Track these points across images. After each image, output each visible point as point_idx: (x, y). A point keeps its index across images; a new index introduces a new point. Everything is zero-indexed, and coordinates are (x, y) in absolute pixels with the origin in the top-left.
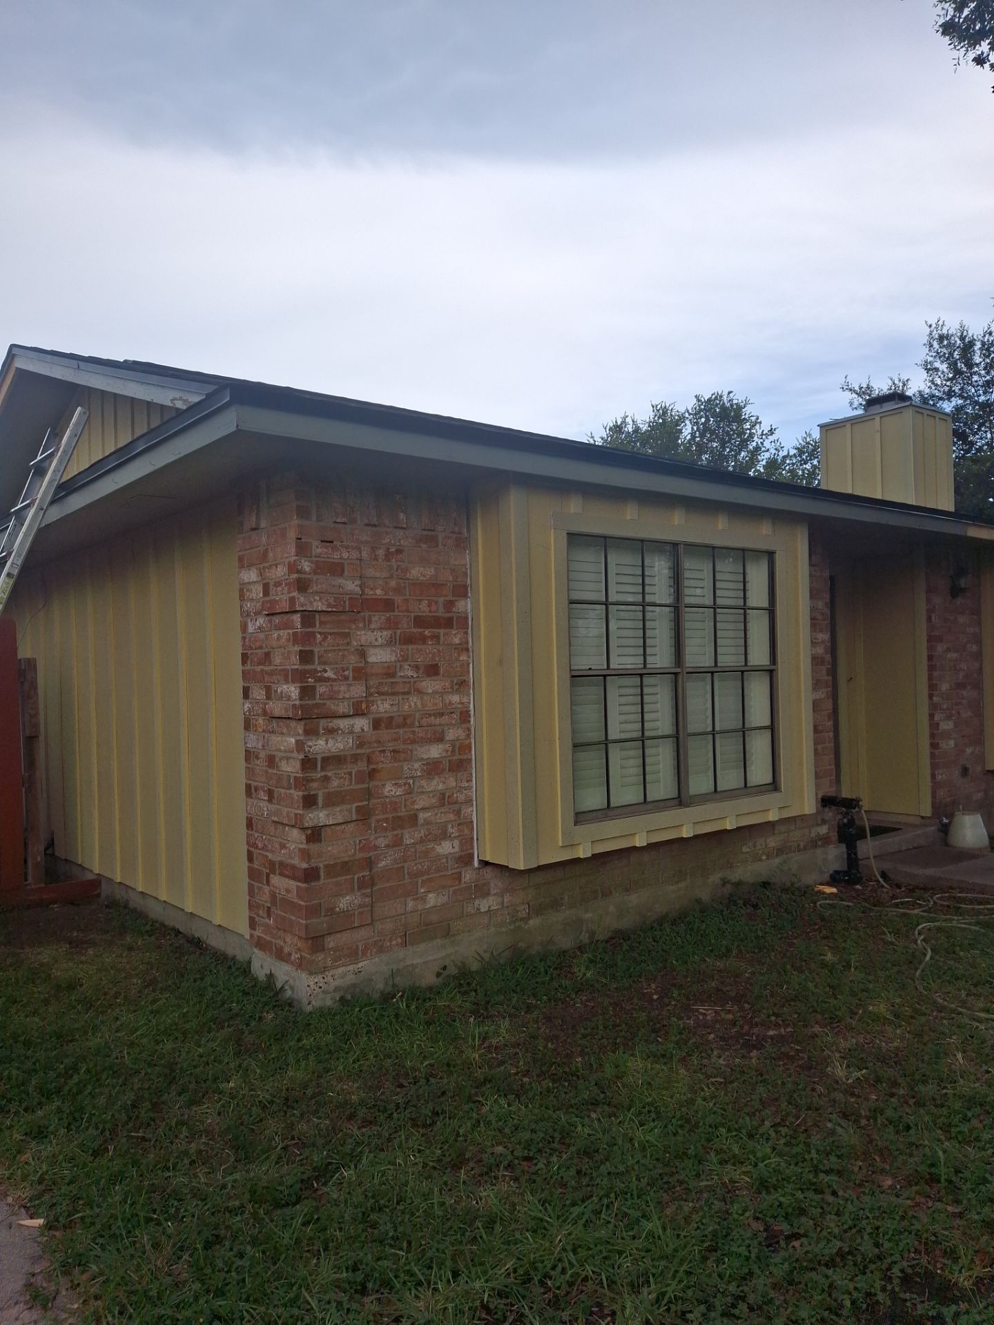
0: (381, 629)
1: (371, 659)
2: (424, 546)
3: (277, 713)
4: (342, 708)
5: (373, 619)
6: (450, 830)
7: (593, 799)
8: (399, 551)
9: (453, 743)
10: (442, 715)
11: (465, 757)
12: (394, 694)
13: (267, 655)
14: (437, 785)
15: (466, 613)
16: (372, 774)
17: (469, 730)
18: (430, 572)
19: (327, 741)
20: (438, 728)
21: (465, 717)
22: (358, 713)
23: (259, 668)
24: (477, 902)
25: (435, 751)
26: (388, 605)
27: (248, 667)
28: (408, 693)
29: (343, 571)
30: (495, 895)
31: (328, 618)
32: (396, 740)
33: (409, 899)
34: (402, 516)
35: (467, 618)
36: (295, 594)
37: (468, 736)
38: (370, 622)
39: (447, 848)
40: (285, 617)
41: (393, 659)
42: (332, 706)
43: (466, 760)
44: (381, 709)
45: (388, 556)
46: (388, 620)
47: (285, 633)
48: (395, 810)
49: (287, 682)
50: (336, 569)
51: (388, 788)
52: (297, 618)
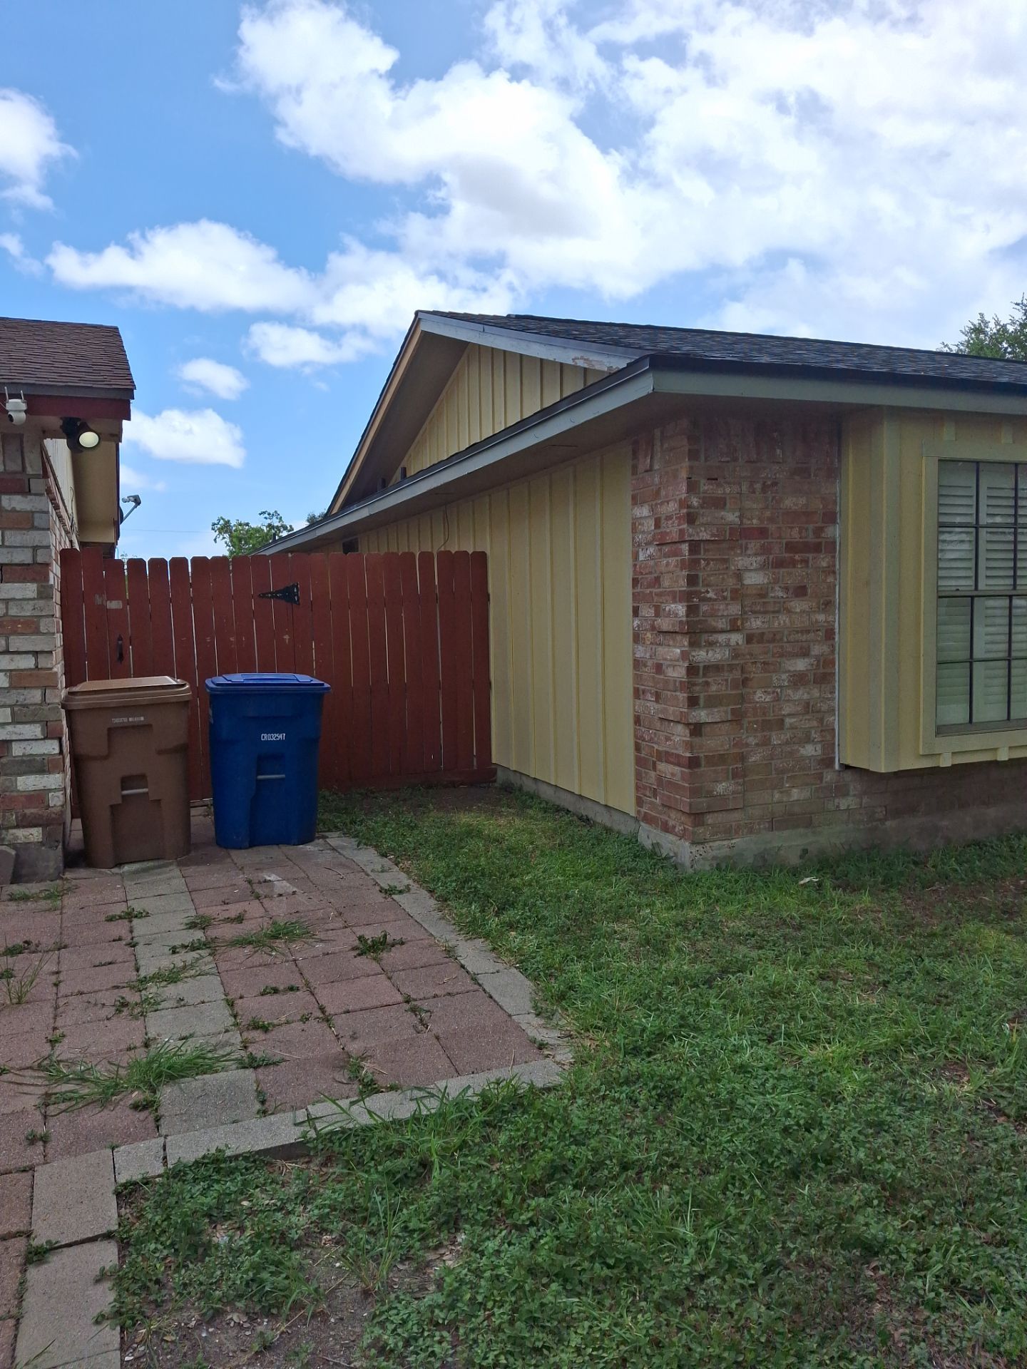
0: (756, 555)
1: (747, 582)
2: (797, 478)
3: (665, 628)
4: (721, 624)
5: (749, 546)
6: (813, 735)
7: (957, 713)
8: (775, 484)
9: (817, 658)
10: (808, 632)
11: (828, 671)
12: (766, 612)
13: (657, 580)
14: (801, 694)
15: (834, 538)
16: (745, 682)
17: (833, 646)
18: (802, 501)
19: (707, 652)
20: (804, 644)
21: (830, 634)
22: (734, 629)
23: (648, 591)
24: (837, 800)
25: (801, 665)
26: (762, 533)
27: (638, 589)
28: (778, 612)
29: (725, 504)
30: (854, 795)
31: (711, 546)
32: (766, 653)
33: (776, 791)
34: (778, 451)
35: (835, 542)
36: (685, 526)
37: (833, 652)
38: (747, 548)
39: (810, 750)
40: (674, 546)
41: (766, 581)
42: (713, 623)
43: (830, 674)
44: (754, 626)
45: (765, 488)
46: (762, 546)
47: (673, 560)
48: (764, 714)
49: (675, 602)
50: (720, 503)
51: (758, 694)
52: (685, 547)
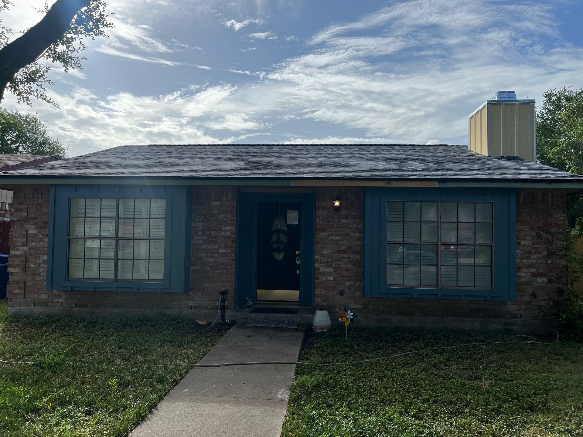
0: (33, 225)
1: (29, 232)
12: (36, 241)
19: (16, 252)
22: (24, 246)
29: (23, 211)
30: (63, 299)
31: (18, 222)
33: (36, 294)
38: (30, 223)
41: (36, 232)
44: (31, 245)
46: (35, 222)
51: (32, 265)
